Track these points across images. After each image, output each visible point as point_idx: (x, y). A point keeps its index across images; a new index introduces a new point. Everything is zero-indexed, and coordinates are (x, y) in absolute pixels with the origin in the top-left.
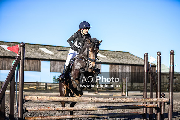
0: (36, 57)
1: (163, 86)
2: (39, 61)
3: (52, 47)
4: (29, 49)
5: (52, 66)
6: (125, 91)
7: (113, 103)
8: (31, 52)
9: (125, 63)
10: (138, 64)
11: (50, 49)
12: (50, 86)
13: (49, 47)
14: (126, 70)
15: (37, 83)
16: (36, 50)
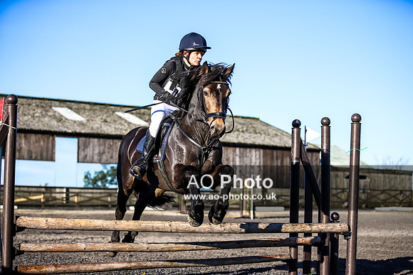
0: (45, 129)
1: (336, 195)
2: (51, 138)
3: (82, 105)
4: (29, 110)
5: (82, 148)
6: (248, 206)
7: (221, 233)
8: (33, 116)
9: (249, 142)
10: (279, 145)
11: (78, 109)
12: (77, 194)
13: (75, 106)
14: (251, 160)
15: (46, 187)
16: (44, 113)
